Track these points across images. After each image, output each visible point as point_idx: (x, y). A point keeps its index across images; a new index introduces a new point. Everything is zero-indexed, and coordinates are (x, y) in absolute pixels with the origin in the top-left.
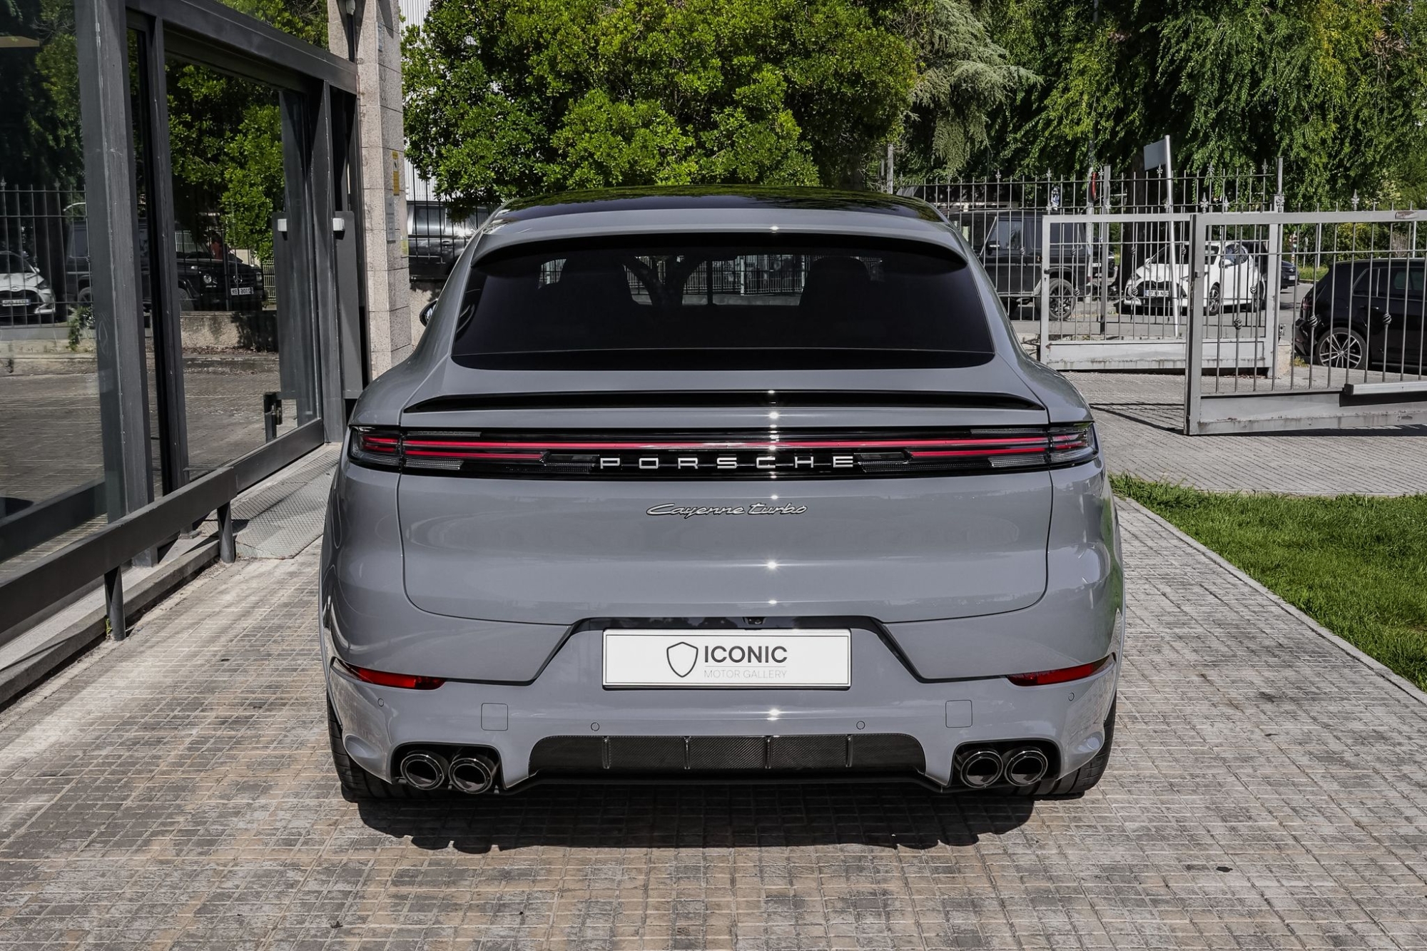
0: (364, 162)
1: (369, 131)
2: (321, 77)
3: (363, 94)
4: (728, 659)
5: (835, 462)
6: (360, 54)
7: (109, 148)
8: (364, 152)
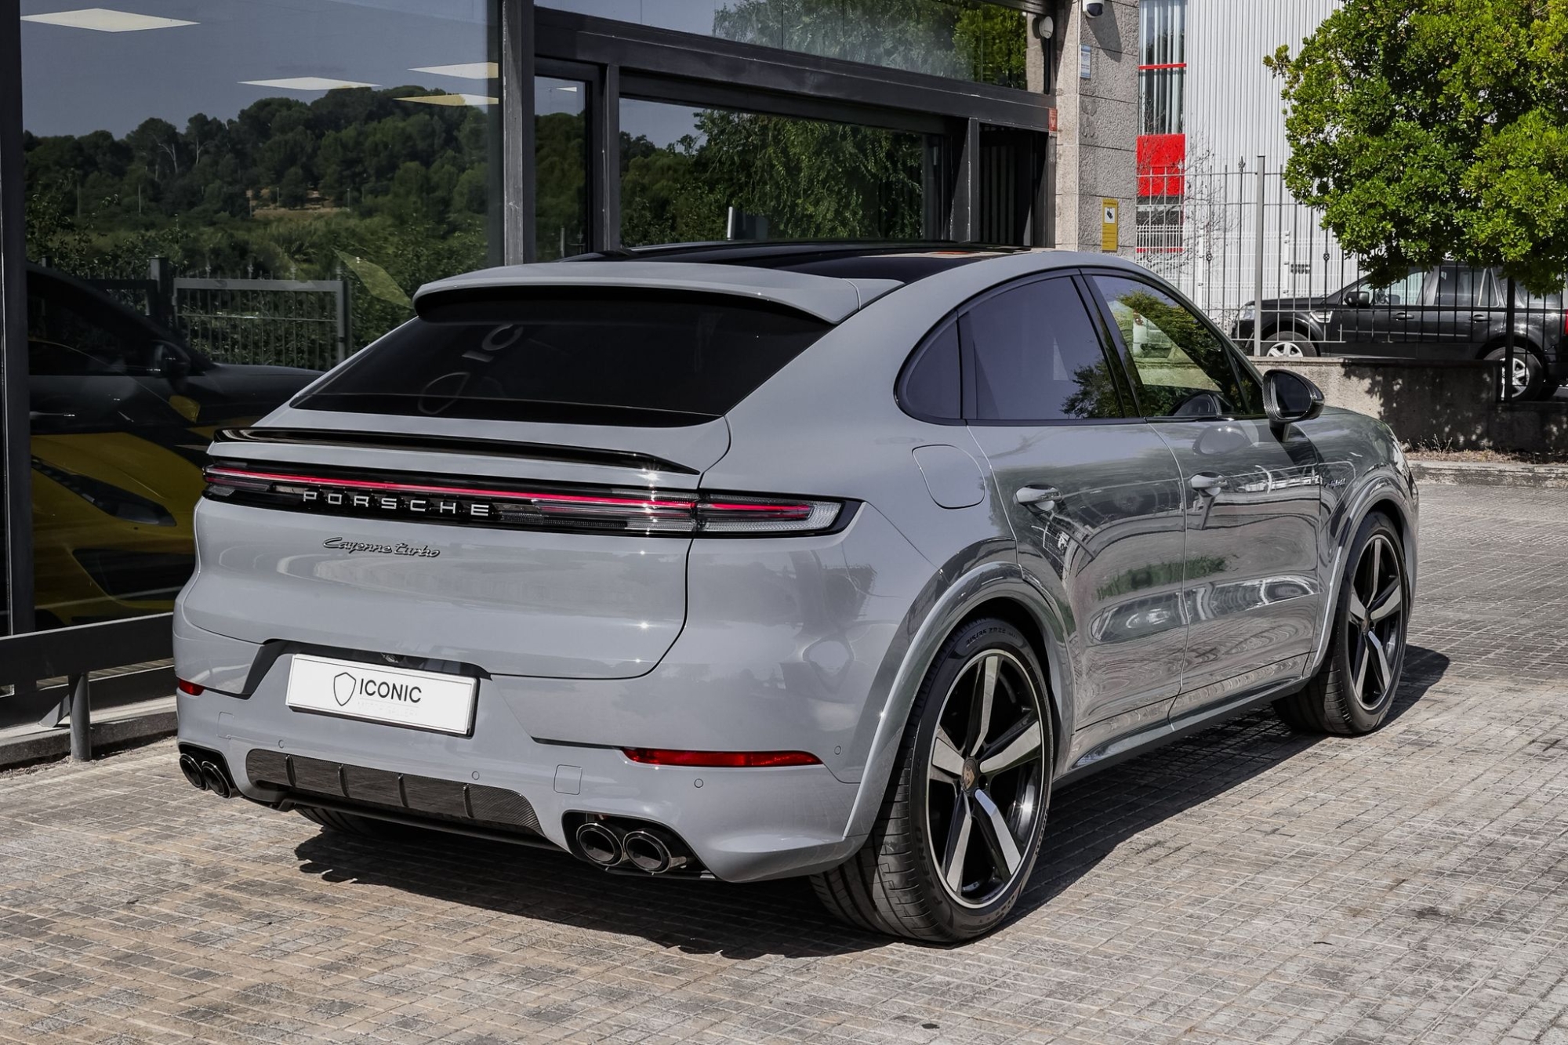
0: (1057, 213)
1: (1064, 176)
2: (964, 115)
3: (1060, 131)
4: (377, 693)
5: (473, 509)
6: (1060, 83)
7: (508, 201)
8: (1058, 200)
